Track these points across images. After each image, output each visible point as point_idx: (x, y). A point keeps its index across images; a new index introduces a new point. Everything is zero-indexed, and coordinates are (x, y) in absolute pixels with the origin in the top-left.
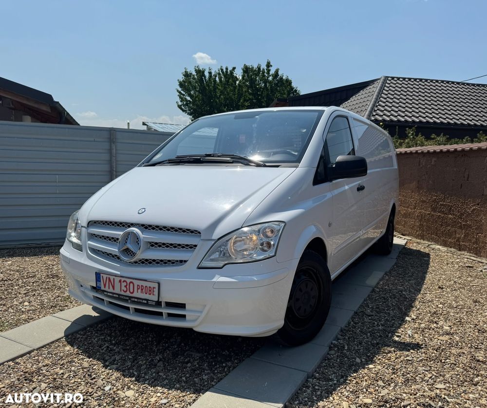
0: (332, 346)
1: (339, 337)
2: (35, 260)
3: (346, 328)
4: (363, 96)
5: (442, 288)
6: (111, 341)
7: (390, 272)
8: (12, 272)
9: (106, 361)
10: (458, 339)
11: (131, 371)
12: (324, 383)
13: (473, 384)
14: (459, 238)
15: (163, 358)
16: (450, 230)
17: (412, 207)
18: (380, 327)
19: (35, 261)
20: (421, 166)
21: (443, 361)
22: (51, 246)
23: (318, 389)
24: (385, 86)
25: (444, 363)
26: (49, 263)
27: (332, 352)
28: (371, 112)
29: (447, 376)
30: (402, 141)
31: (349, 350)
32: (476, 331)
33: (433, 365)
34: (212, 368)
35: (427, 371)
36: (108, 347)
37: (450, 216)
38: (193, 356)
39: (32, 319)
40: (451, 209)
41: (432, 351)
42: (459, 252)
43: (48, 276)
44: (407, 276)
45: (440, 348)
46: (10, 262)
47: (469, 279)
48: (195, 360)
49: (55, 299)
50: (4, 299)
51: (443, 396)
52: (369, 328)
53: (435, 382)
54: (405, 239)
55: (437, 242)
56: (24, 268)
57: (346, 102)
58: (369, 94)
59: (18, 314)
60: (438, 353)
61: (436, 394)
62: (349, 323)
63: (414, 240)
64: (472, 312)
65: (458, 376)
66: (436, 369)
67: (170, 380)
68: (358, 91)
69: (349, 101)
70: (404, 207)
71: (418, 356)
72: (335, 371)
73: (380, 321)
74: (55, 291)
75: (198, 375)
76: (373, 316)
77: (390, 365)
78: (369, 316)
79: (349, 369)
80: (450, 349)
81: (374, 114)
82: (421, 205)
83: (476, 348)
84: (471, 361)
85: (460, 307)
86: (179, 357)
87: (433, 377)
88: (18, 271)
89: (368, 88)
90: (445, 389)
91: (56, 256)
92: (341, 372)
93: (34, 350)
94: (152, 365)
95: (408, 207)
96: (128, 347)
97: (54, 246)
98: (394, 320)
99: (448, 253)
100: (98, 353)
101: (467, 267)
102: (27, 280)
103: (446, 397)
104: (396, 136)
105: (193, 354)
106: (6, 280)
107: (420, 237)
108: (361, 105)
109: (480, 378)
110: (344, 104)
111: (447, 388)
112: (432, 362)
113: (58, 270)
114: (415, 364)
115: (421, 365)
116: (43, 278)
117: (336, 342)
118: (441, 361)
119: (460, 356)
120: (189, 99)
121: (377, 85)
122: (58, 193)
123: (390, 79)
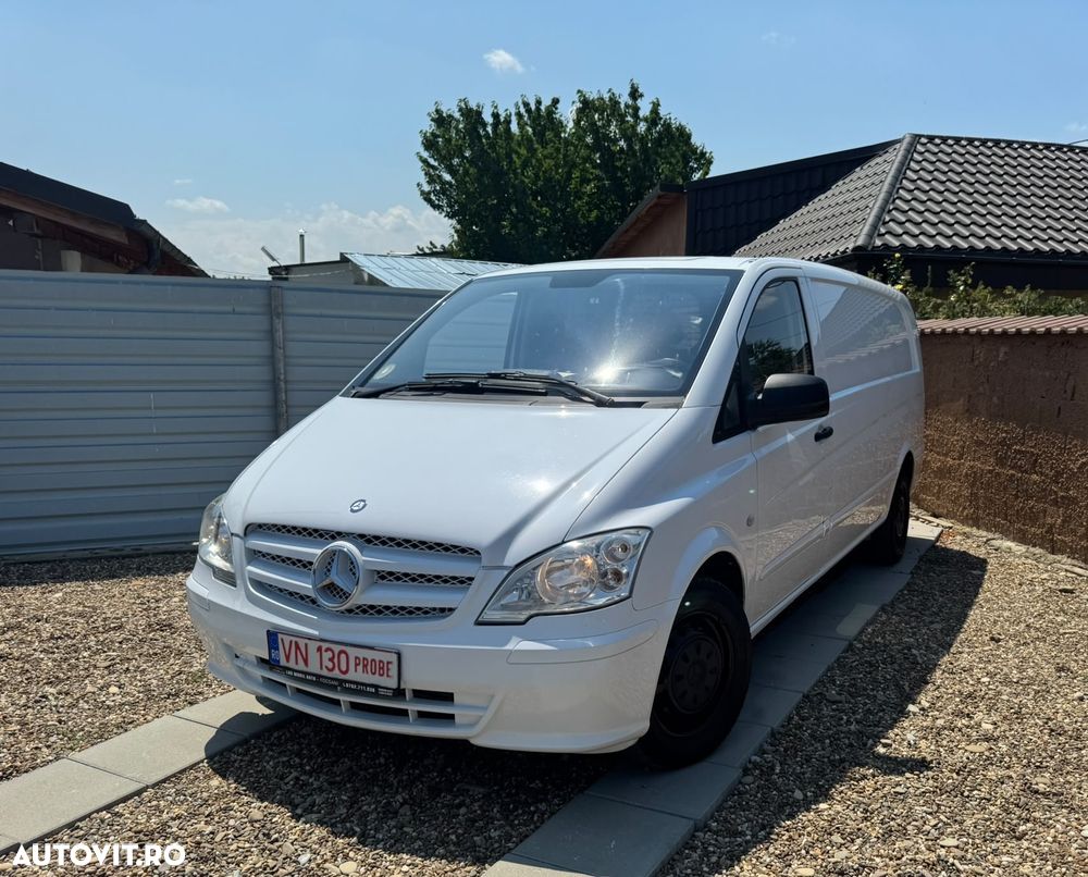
0: (750, 766)
1: (766, 747)
2: (116, 587)
3: (782, 730)
4: (859, 184)
5: (998, 640)
6: (301, 765)
7: (892, 604)
8: (69, 619)
9: (296, 806)
10: (1005, 748)
11: (348, 825)
12: (727, 840)
13: (1015, 837)
14: (1052, 526)
15: (411, 798)
16: (1033, 507)
17: (956, 455)
18: (852, 727)
19: (116, 591)
20: (976, 363)
21: (966, 794)
22: (147, 555)
23: (714, 852)
24: (912, 159)
25: (968, 797)
26: (148, 594)
27: (749, 779)
28: (875, 227)
29: (969, 822)
30: (939, 301)
31: (783, 774)
32: (1045, 731)
33: (944, 803)
34: (507, 815)
35: (931, 814)
36: (297, 778)
37: (1035, 477)
38: (471, 793)
39: (131, 723)
40: (1036, 461)
41: (949, 774)
42: (1051, 557)
43: (150, 626)
44: (927, 612)
45: (965, 767)
46: (60, 594)
47: (1059, 619)
48: (474, 801)
49: (172, 677)
50: (63, 681)
51: (951, 860)
52: (829, 729)
53: (942, 834)
54: (938, 525)
55: (1006, 534)
56: (95, 609)
57: (822, 197)
58: (876, 179)
59: (99, 713)
60: (960, 778)
61: (939, 856)
62: (790, 719)
63: (959, 527)
64: (1048, 692)
65: (988, 823)
66: (948, 810)
67: (426, 841)
68: (850, 170)
69: (829, 193)
70: (938, 454)
71: (919, 785)
72: (751, 816)
73: (854, 713)
74: (172, 661)
75: (480, 831)
76: (840, 702)
77: (859, 803)
78: (834, 702)
79: (780, 812)
80: (985, 769)
81: (883, 231)
82: (975, 451)
83: (1038, 767)
84: (1021, 793)
85: (1025, 682)
86: (443, 795)
87: (940, 824)
88: (81, 615)
89: (873, 163)
90: (957, 847)
91: (161, 578)
92: (763, 819)
93: (147, 787)
94: (389, 812)
95: (946, 455)
96: (338, 779)
97: (154, 554)
98: (884, 710)
99: (1027, 557)
100: (279, 792)
101: (1060, 591)
102: (105, 635)
103: (956, 862)
104: (927, 289)
105: (472, 788)
106: (60, 638)
107: (970, 522)
108: (853, 206)
109: (1030, 825)
110: (816, 200)
111: (961, 846)
112: (943, 797)
113: (169, 612)
114: (910, 800)
115: (921, 802)
116: (141, 632)
117: (758, 759)
118: (962, 794)
119: (1002, 783)
120: (447, 177)
121: (895, 157)
122: (157, 434)
123: (924, 140)
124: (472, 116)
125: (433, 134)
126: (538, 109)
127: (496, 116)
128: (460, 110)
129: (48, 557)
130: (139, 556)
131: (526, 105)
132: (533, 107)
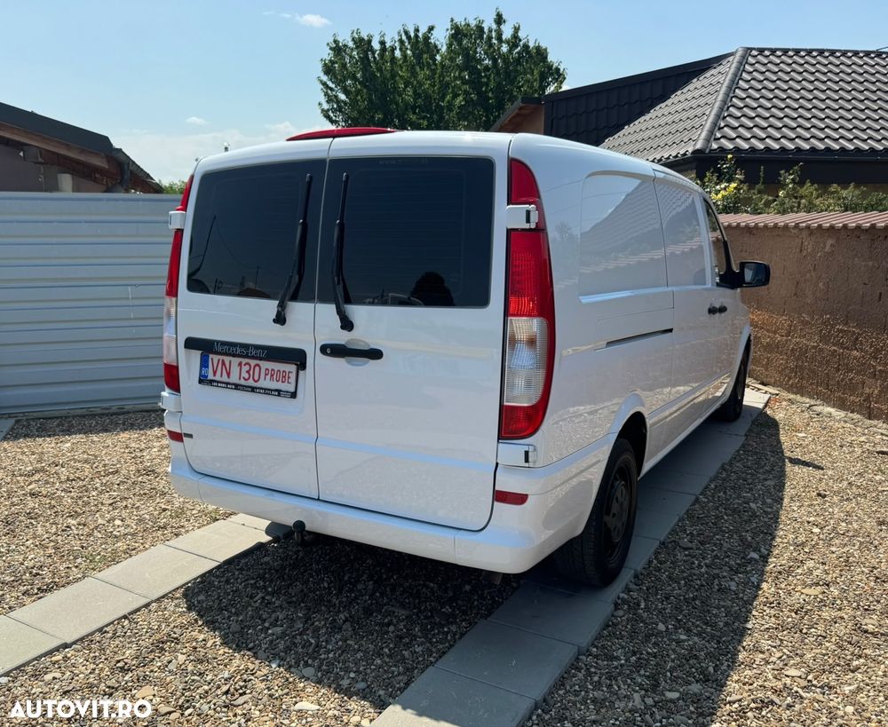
0: (620, 601)
1: (632, 586)
2: (108, 439)
3: (645, 572)
4: (696, 94)
5: (824, 496)
6: (265, 587)
7: (730, 464)
8: (79, 465)
9: (265, 620)
10: (836, 592)
11: (305, 637)
12: (605, 663)
13: (850, 670)
14: (869, 396)
15: (350, 617)
16: (852, 379)
17: (784, 332)
18: (703, 570)
19: (109, 442)
20: (804, 253)
21: (804, 631)
22: (129, 413)
23: (595, 673)
24: (744, 70)
25: (806, 633)
26: (133, 445)
27: (620, 613)
28: (711, 132)
29: (808, 656)
30: (770, 198)
31: (647, 609)
32: (871, 578)
33: (786, 638)
34: (427, 634)
35: (775, 647)
36: (263, 598)
37: (855, 353)
38: (396, 614)
39: (133, 550)
40: (857, 339)
41: (789, 613)
42: (868, 422)
43: (139, 471)
44: (761, 471)
45: (802, 608)
46: (69, 444)
47: (878, 478)
48: (399, 621)
49: (160, 514)
50: (80, 514)
51: (795, 689)
52: (683, 572)
53: (786, 665)
54: (766, 392)
55: (827, 400)
56: (96, 457)
57: (663, 105)
58: (711, 89)
59: (109, 540)
60: (798, 617)
61: (785, 684)
62: (650, 562)
63: (785, 394)
64: (872, 543)
65: (826, 658)
66: (790, 644)
67: (366, 652)
68: (687, 81)
69: (669, 102)
70: (768, 331)
71: (763, 622)
72: (624, 644)
73: (703, 558)
74: (158, 500)
75: (408, 646)
76: (692, 549)
77: (713, 637)
78: (686, 549)
79: (646, 641)
80: (820, 610)
81: (718, 135)
82: (801, 329)
83: (866, 610)
84: (852, 632)
85: (851, 534)
86: (374, 614)
87: (785, 657)
88: (86, 461)
89: (708, 74)
90: (800, 677)
91: (142, 432)
92: (633, 647)
93: (152, 602)
94: (335, 628)
95: (775, 332)
96: (294, 599)
97: (135, 412)
98: (728, 557)
99: (845, 422)
100: (250, 608)
101: (878, 453)
102: (107, 478)
103: (800, 690)
104: (760, 186)
105: (396, 611)
106: (74, 480)
107: (795, 390)
108: (691, 113)
109: (862, 660)
110: (657, 108)
111: (804, 676)
112: (785, 633)
113: (152, 460)
114: (756, 635)
115: (766, 636)
116: (132, 476)
117: (626, 596)
118: (801, 631)
119: (835, 623)
120: (342, 97)
121: (729, 68)
122: (135, 319)
123: (754, 53)
124: (363, 44)
125: (330, 61)
126: (417, 36)
127: (382, 43)
128: (353, 39)
129: (57, 414)
130: (123, 413)
131: (406, 33)
132: (412, 35)
